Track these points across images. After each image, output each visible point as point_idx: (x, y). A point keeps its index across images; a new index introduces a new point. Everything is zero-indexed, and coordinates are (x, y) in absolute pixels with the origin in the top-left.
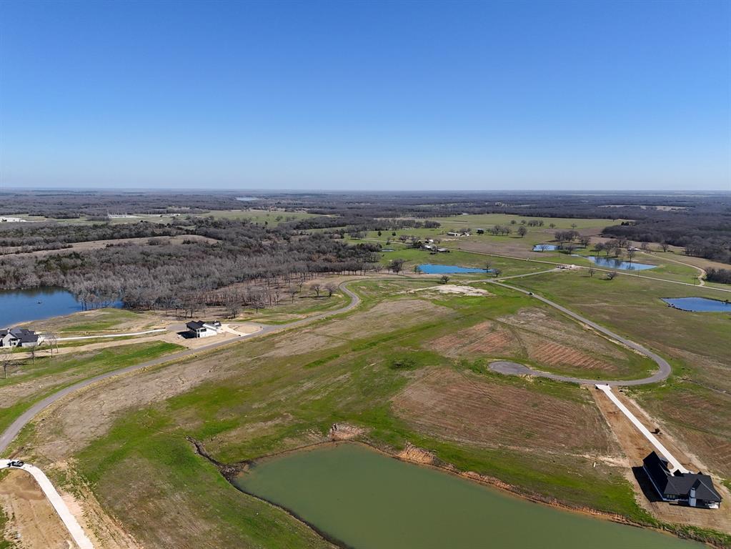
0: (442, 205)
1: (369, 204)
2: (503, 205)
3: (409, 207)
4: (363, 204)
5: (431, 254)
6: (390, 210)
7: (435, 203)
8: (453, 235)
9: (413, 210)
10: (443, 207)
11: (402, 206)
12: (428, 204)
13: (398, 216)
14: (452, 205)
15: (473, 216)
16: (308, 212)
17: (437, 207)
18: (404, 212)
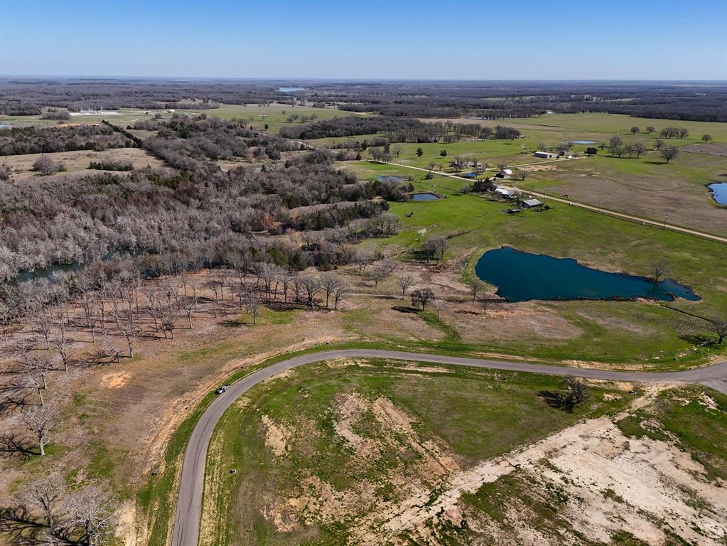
0: (516, 99)
1: (424, 97)
2: (595, 98)
3: (474, 101)
4: (417, 97)
5: (510, 212)
6: (448, 106)
7: (508, 96)
8: (544, 156)
9: (478, 106)
10: (518, 102)
11: (464, 100)
12: (499, 97)
13: (457, 116)
14: (528, 98)
15: (561, 116)
16: (341, 108)
17: (509, 101)
18: (466, 108)
